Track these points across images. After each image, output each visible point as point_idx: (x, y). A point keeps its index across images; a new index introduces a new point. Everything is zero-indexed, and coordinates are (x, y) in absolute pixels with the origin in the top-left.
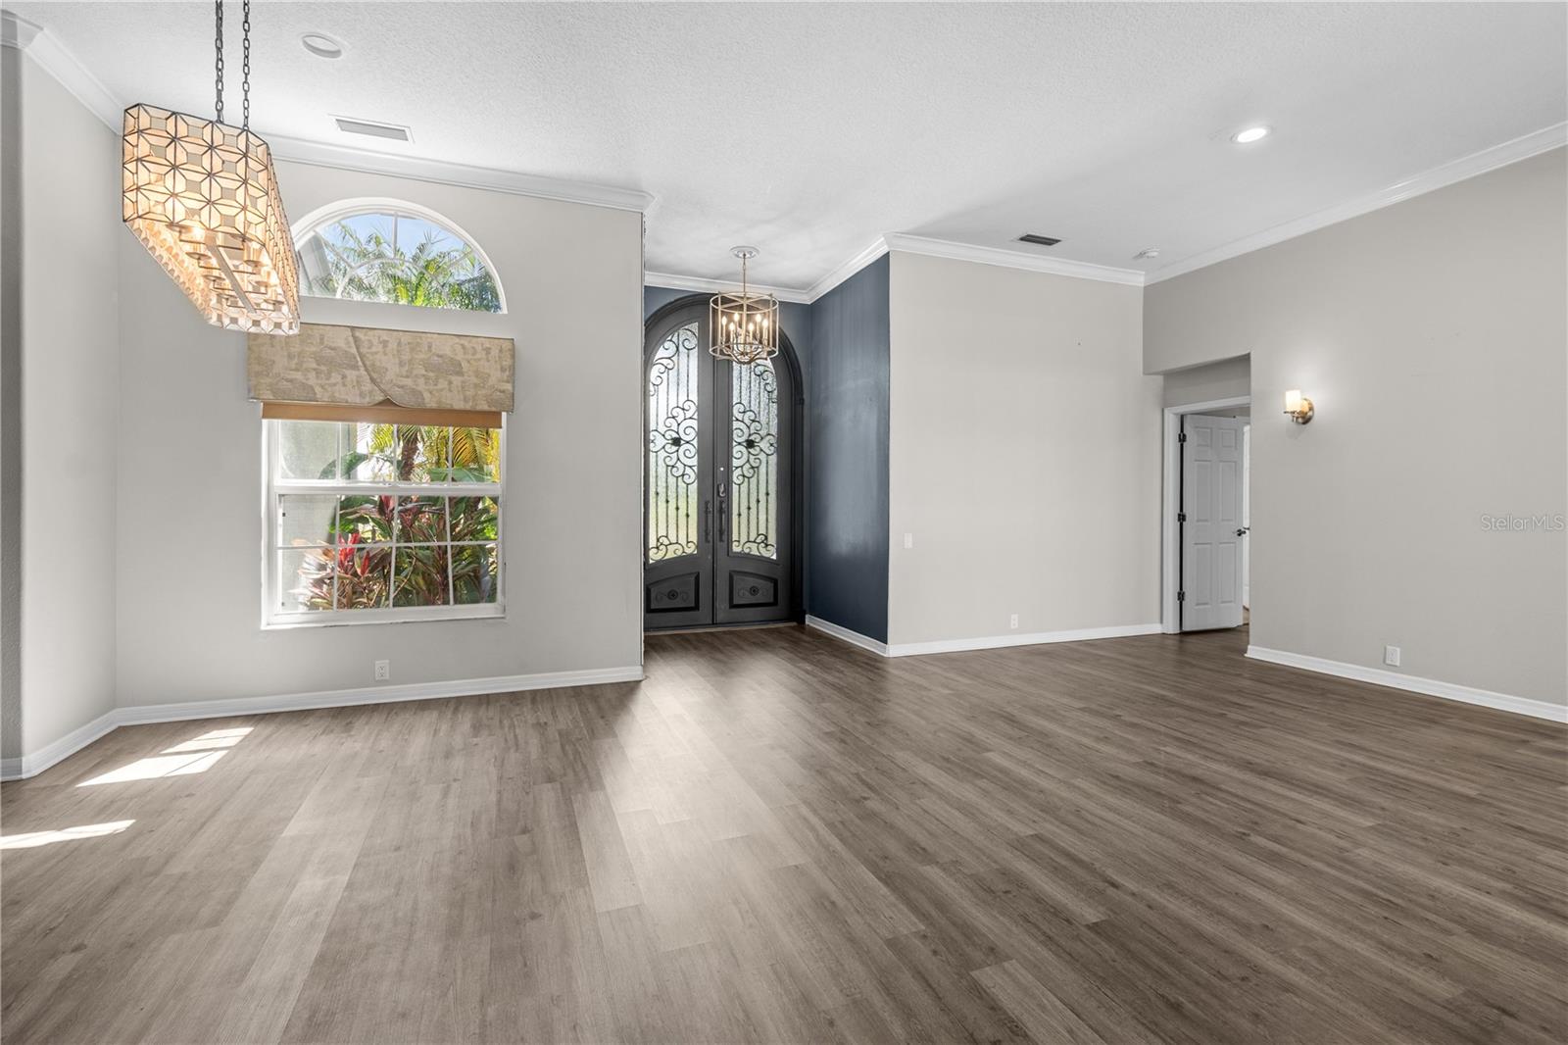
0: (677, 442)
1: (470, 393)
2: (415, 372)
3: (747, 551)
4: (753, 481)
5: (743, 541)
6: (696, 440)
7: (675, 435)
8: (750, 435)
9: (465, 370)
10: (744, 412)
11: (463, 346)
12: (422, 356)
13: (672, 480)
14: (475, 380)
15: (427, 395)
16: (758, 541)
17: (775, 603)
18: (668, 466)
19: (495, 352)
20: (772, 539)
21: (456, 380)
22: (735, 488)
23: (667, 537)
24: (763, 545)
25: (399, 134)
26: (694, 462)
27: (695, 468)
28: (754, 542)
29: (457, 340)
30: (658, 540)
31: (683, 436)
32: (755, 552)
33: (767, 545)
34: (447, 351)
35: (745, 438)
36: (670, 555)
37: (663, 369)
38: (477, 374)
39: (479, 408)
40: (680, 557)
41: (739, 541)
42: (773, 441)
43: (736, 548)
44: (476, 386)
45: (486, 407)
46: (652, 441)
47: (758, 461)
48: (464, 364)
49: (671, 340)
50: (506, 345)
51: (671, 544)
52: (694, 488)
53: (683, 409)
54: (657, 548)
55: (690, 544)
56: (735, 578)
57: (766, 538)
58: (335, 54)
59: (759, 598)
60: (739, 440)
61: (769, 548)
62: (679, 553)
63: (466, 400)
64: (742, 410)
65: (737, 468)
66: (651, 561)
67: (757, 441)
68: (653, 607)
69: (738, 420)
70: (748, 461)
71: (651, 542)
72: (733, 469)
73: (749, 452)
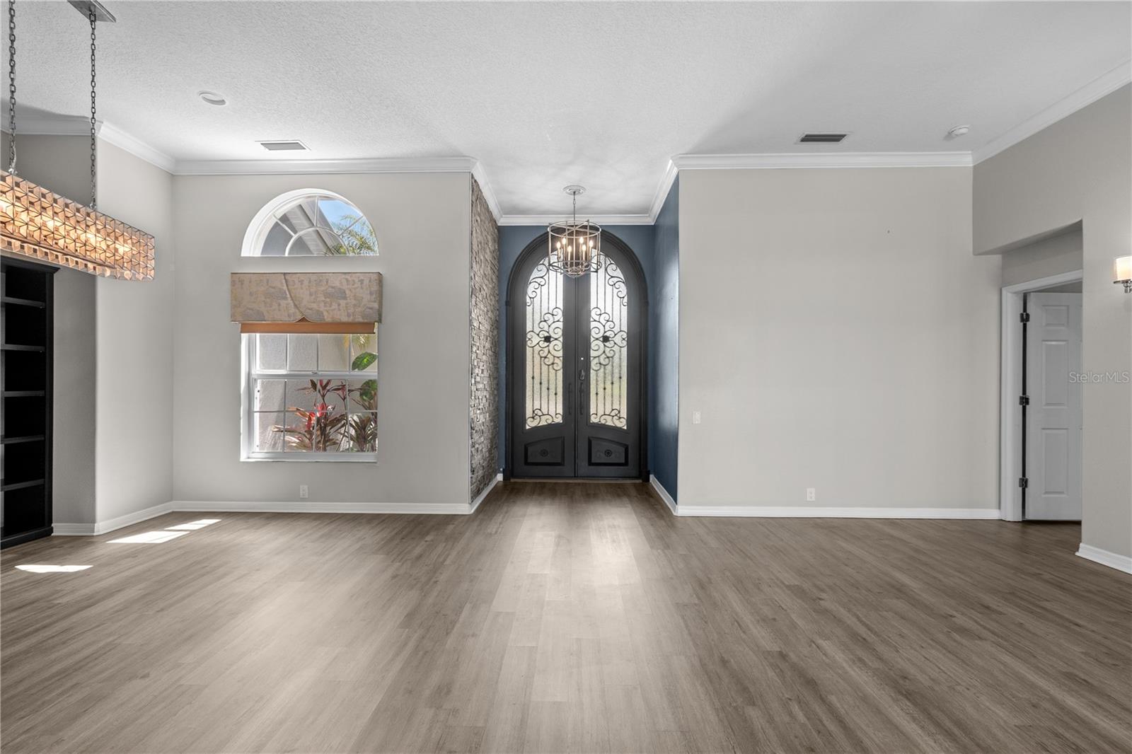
0: (547, 339)
1: (351, 311)
2: (318, 299)
3: (603, 422)
4: (609, 367)
5: (599, 415)
6: (562, 338)
7: (546, 334)
8: (605, 332)
9: (348, 296)
10: (600, 315)
11: (347, 280)
12: (323, 288)
13: (545, 368)
14: (354, 302)
15: (325, 313)
16: (613, 414)
17: (626, 464)
18: (541, 357)
19: (366, 282)
20: (624, 414)
21: (343, 302)
22: (593, 373)
23: (540, 410)
24: (617, 418)
25: (296, 146)
26: (560, 354)
27: (561, 358)
28: (609, 415)
29: (343, 276)
30: (534, 412)
31: (552, 335)
32: (610, 423)
33: (620, 418)
34: (337, 284)
35: (601, 334)
36: (543, 423)
37: (537, 286)
38: (355, 297)
39: (357, 320)
40: (550, 424)
41: (596, 414)
42: (625, 336)
43: (594, 419)
44: (355, 305)
45: (361, 320)
46: (530, 339)
47: (612, 352)
48: (347, 292)
49: (543, 264)
50: (375, 276)
51: (543, 415)
52: (560, 374)
53: (553, 315)
54: (533, 418)
55: (557, 416)
56: (593, 442)
57: (619, 412)
58: (222, 102)
59: (612, 459)
60: (597, 336)
61: (622, 420)
62: (549, 422)
63: (349, 315)
64: (599, 313)
65: (595, 357)
66: (528, 427)
67: (611, 336)
68: (529, 461)
69: (595, 321)
70: (604, 352)
71: (529, 413)
72: (592, 358)
73: (605, 345)
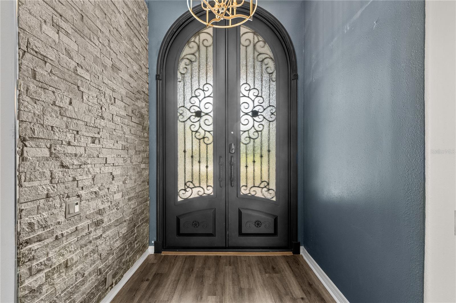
0: (198, 114)
3: (253, 193)
4: (258, 141)
5: (250, 185)
6: (212, 113)
7: (197, 109)
8: (254, 107)
10: (250, 90)
13: (196, 141)
16: (262, 186)
17: (275, 234)
18: (192, 131)
20: (273, 185)
22: (243, 147)
23: (192, 182)
24: (265, 189)
26: (211, 128)
27: (212, 133)
28: (258, 187)
30: (185, 184)
31: (203, 110)
32: (259, 195)
33: (269, 190)
35: (250, 109)
36: (194, 195)
37: (187, 62)
40: (201, 196)
41: (246, 186)
42: (273, 111)
43: (244, 191)
46: (181, 114)
47: (261, 126)
49: (194, 42)
51: (195, 187)
52: (211, 147)
53: (203, 90)
54: (185, 190)
55: (209, 188)
56: (243, 213)
57: (268, 184)
59: (262, 230)
60: (246, 111)
61: (271, 191)
62: (201, 194)
64: (248, 88)
65: (245, 131)
66: (179, 199)
67: (260, 111)
68: (181, 232)
69: (244, 96)
70: (253, 126)
71: (181, 185)
72: (241, 132)
73: (254, 120)
